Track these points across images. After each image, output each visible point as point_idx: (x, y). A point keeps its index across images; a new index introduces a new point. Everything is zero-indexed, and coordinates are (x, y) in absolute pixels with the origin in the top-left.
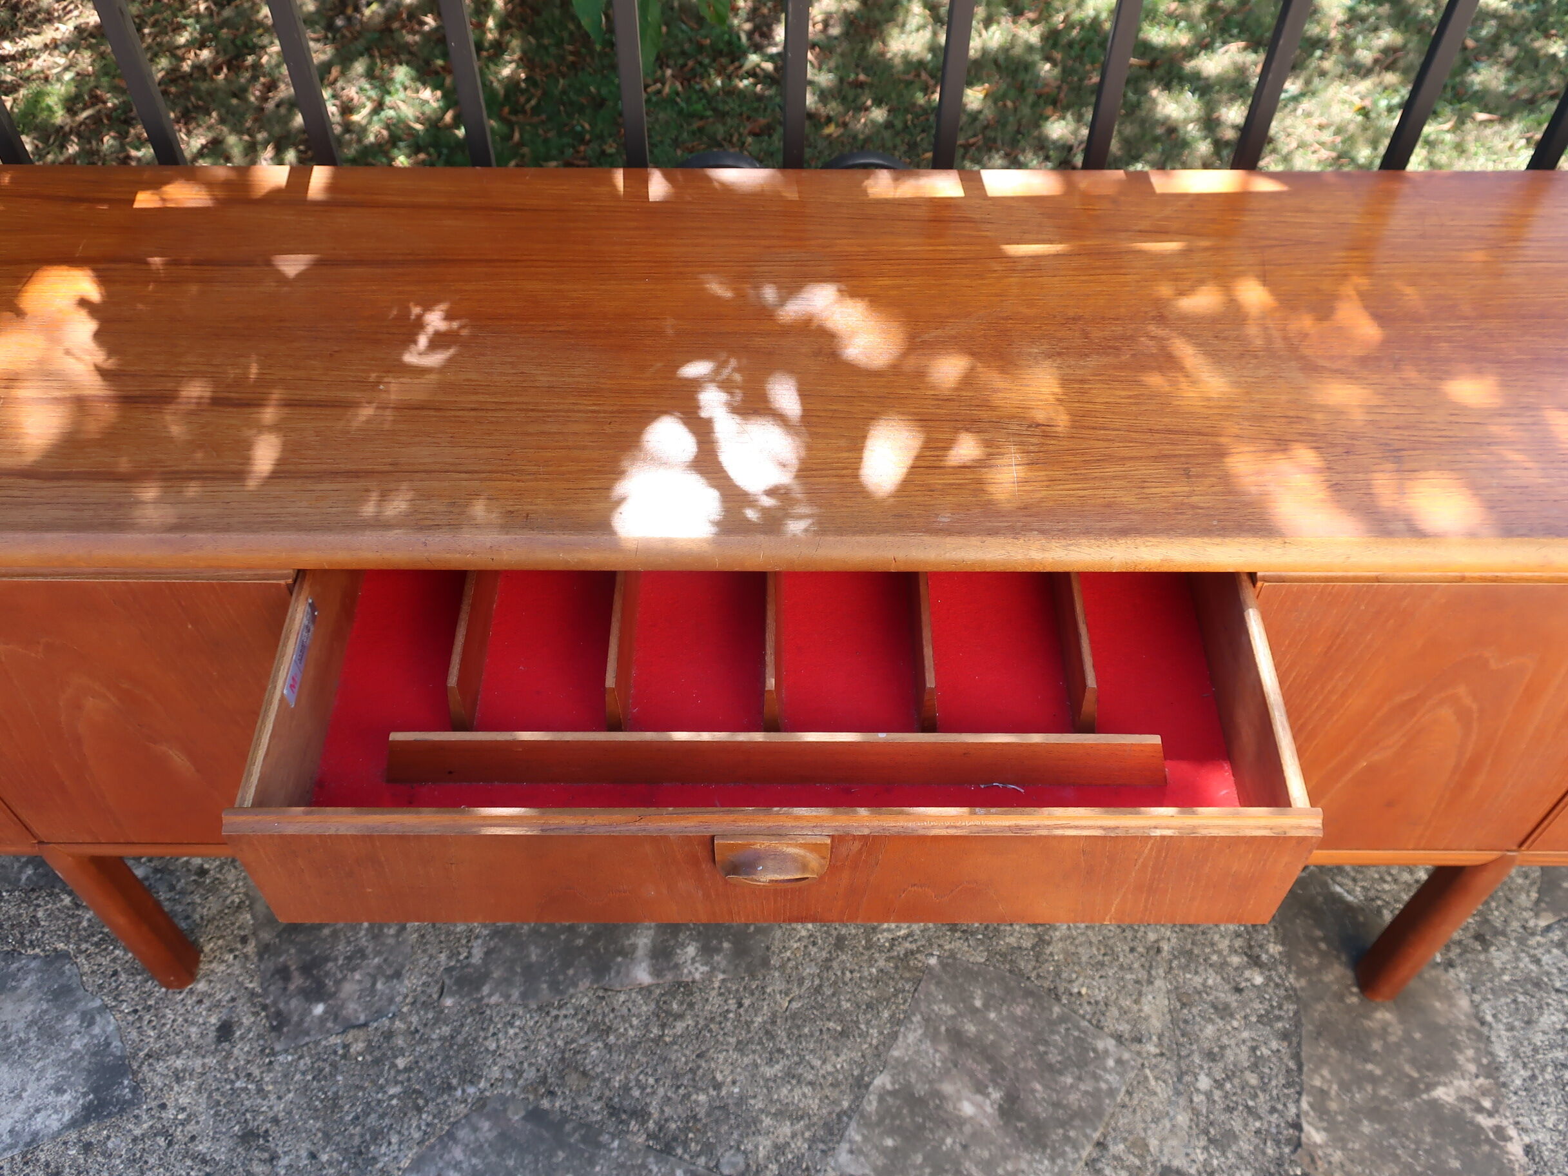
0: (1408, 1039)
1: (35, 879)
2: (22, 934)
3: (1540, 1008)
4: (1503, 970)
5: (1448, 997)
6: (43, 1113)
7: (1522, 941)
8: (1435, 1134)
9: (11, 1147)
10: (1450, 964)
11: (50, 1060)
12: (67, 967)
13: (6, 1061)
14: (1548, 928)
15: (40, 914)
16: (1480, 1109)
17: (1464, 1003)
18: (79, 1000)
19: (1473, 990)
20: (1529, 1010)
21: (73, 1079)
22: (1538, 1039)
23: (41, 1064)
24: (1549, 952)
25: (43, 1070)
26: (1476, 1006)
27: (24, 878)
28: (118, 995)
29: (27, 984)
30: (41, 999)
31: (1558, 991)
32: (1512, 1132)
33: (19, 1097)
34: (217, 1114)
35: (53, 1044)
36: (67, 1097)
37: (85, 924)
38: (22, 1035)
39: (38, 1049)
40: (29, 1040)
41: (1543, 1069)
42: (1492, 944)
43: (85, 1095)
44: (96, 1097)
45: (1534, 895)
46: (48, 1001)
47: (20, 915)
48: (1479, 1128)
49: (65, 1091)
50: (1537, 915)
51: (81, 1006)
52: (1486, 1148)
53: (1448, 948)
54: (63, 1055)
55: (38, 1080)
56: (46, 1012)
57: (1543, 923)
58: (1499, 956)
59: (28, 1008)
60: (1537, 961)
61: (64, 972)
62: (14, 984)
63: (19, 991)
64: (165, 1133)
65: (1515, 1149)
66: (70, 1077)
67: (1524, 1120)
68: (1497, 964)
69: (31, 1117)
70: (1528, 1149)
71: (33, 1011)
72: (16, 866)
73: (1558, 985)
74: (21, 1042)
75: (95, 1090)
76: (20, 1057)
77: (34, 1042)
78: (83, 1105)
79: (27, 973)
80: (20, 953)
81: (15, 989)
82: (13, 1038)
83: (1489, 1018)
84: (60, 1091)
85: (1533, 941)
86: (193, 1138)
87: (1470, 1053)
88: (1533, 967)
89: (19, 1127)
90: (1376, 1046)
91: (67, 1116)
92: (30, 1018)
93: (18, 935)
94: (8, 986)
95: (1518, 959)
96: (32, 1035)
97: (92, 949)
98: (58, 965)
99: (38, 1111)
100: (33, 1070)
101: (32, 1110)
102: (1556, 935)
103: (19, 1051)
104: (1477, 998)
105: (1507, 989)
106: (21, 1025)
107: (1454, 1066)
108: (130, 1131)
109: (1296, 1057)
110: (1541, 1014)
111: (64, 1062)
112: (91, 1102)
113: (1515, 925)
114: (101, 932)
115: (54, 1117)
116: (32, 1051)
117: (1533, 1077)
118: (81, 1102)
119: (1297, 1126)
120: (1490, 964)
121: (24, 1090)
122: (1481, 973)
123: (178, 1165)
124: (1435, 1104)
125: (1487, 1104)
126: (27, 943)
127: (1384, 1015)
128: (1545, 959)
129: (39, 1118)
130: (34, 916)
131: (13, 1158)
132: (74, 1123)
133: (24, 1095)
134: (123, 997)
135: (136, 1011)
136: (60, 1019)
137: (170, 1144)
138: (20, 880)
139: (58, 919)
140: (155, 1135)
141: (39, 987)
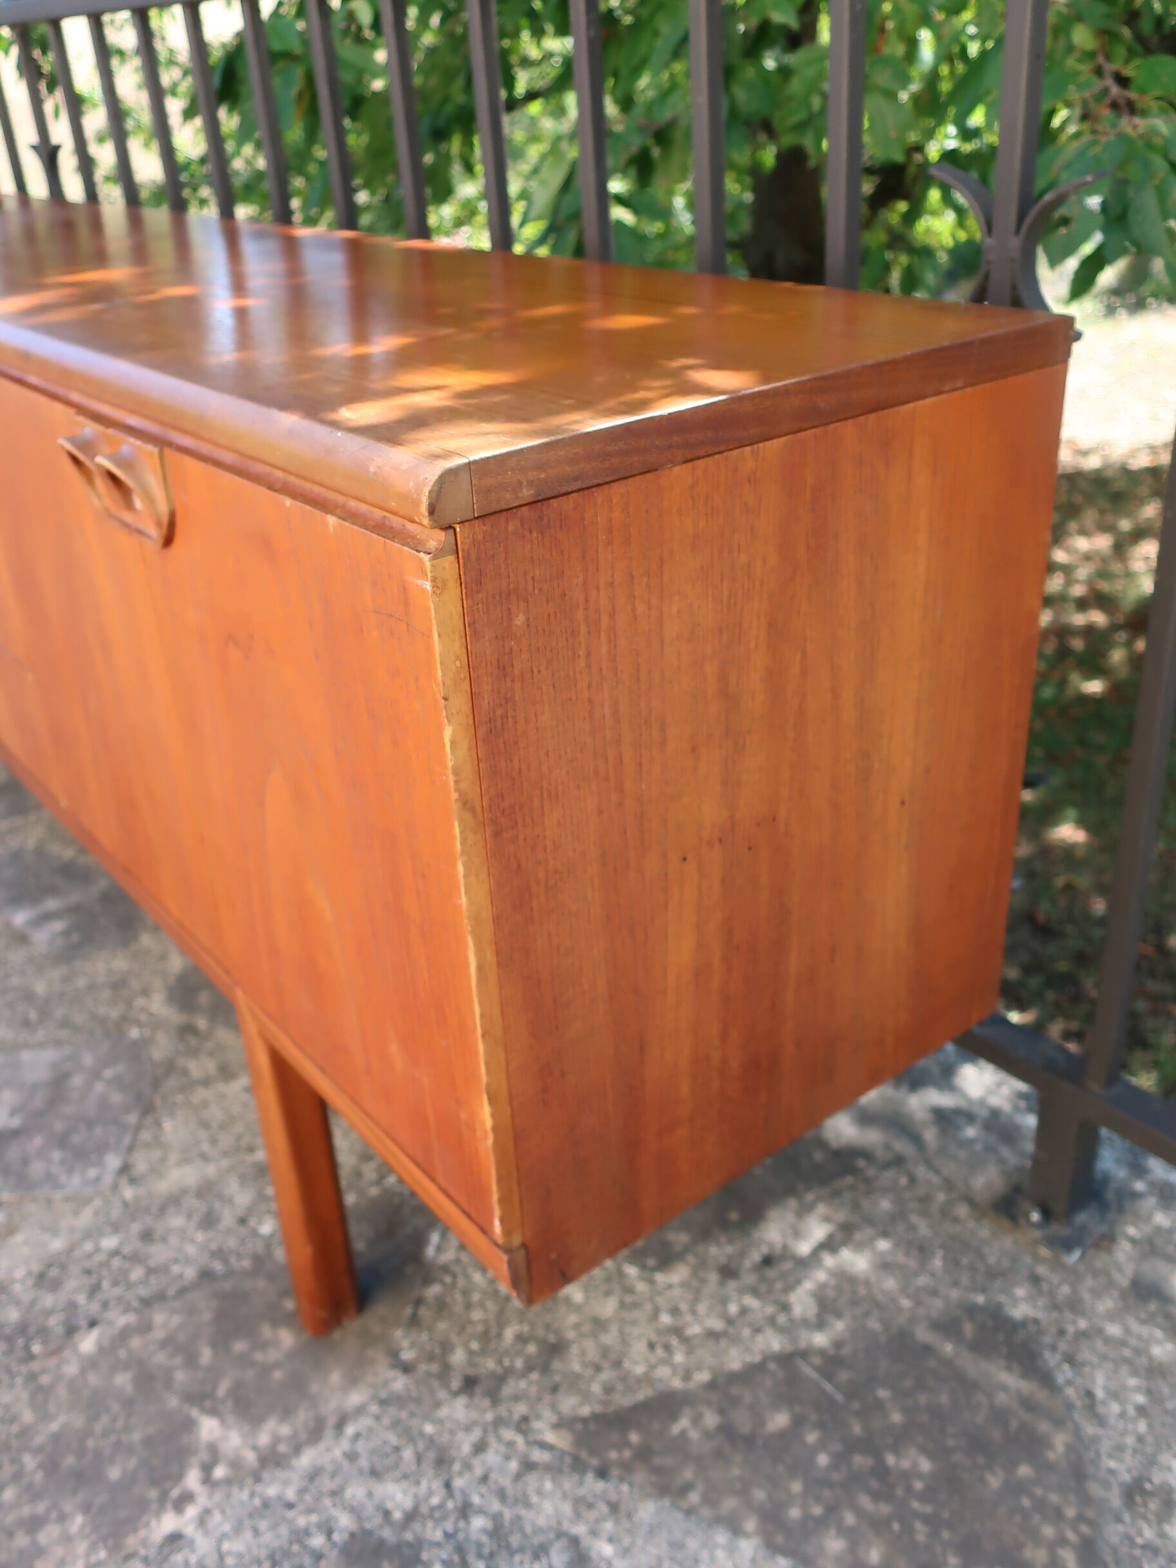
0: (266, 1370)
3: (406, 1477)
4: (440, 1422)
5: (352, 1381)
7: (498, 1422)
8: (148, 1442)
10: (407, 1368)
14: (544, 1446)
16: (207, 1469)
17: (356, 1398)
19: (383, 1403)
20: (396, 1465)
22: (355, 1492)
24: (507, 1458)
26: (360, 1410)
31: (448, 1485)
32: (191, 1511)
41: (309, 1511)
42: (471, 1395)
45: (586, 1411)
48: (179, 1477)
50: (558, 1426)
52: (153, 1494)
53: (431, 1358)
57: (550, 1437)
58: (457, 1409)
60: (480, 1448)
65: (168, 1523)
67: (217, 1517)
68: (443, 1412)
70: (175, 1539)
73: (458, 1483)
83: (350, 1430)
85: (508, 1434)
87: (285, 1430)
88: (466, 1448)
90: (240, 1346)
95: (468, 1429)
102: (538, 1456)
104: (374, 1408)
105: (410, 1436)
107: (256, 1421)
109: (182, 1291)
110: (397, 1481)
113: (521, 1409)
117: (290, 1506)
119: (93, 1324)
120: (438, 1404)
122: (418, 1401)
124: (189, 1425)
125: (219, 1472)
127: (287, 1338)
128: (492, 1457)
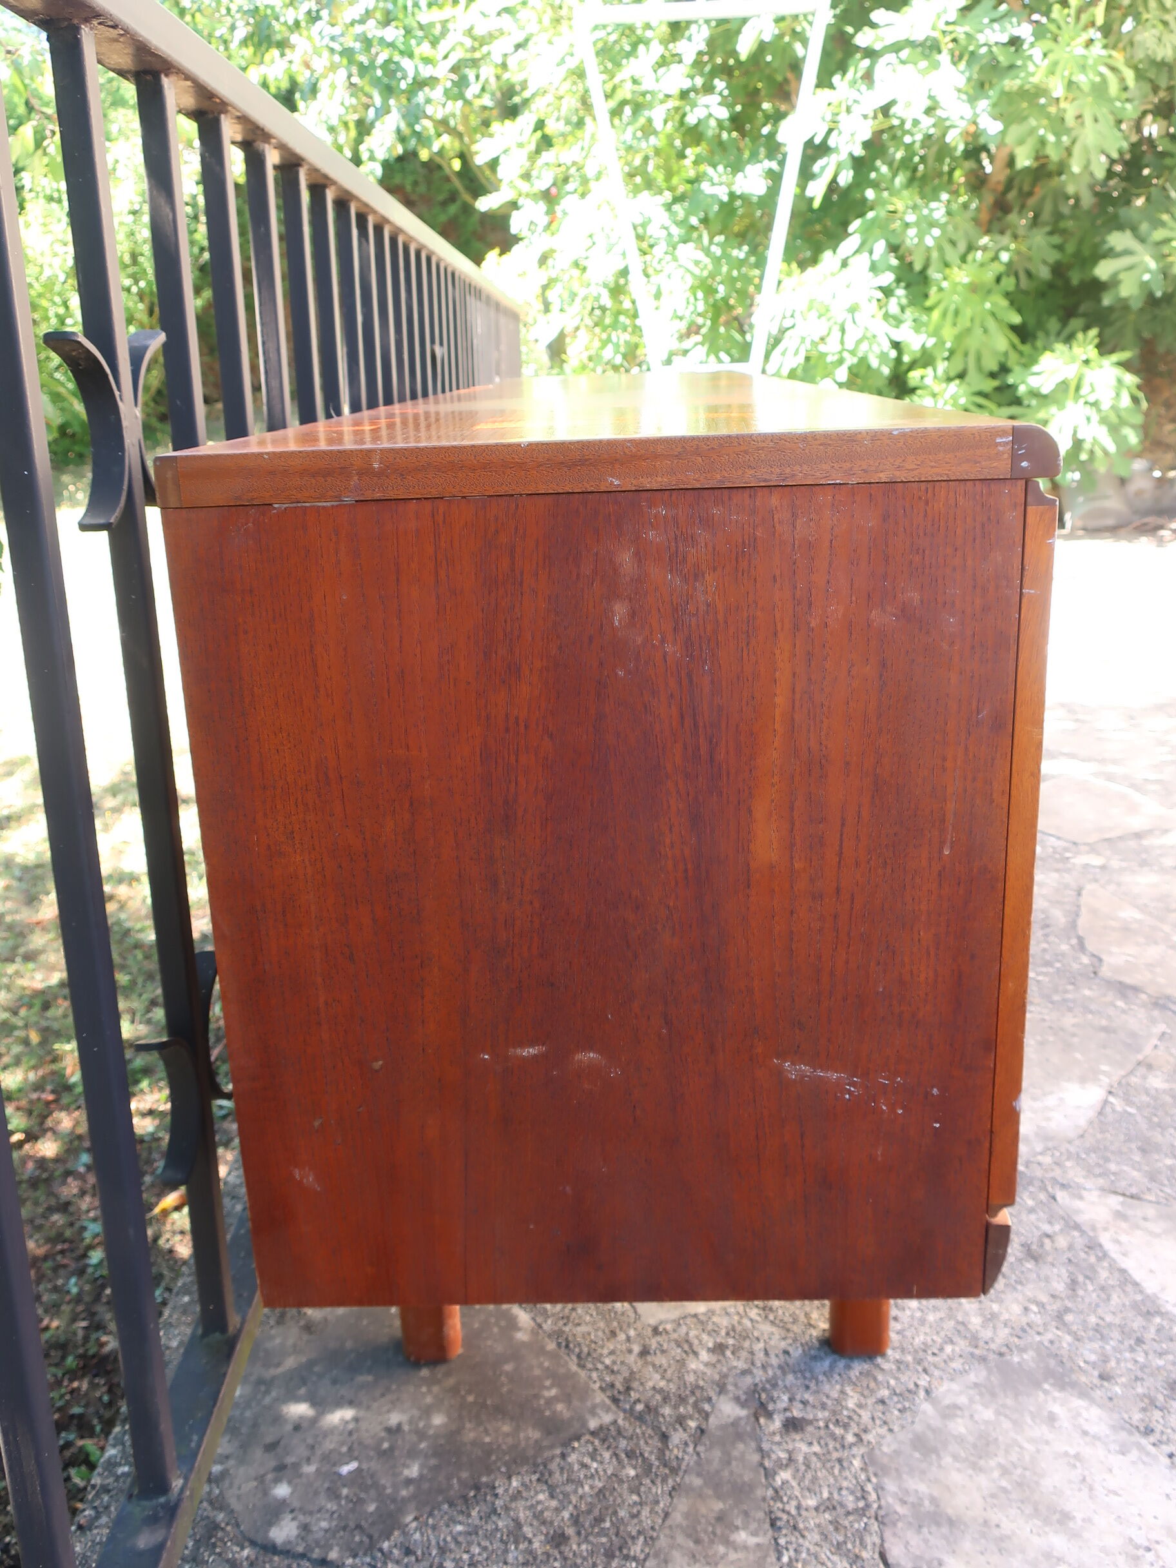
1: (754, 1526)
2: (848, 1513)
6: (1086, 1427)
9: (1141, 1448)
11: (1019, 1438)
12: (885, 1449)
13: (1037, 1483)
15: (812, 1502)
18: (929, 1427)
21: (1032, 1409)
23: (1026, 1445)
25: (1032, 1440)
27: (752, 1541)
28: (909, 1391)
29: (923, 1488)
30: (940, 1466)
33: (1077, 1456)
34: (1021, 1283)
35: (996, 1440)
36: (1056, 1409)
37: (816, 1448)
38: (996, 1474)
39: (1007, 1452)
40: (1000, 1465)
43: (1046, 1392)
44: (1046, 1380)
46: (939, 1457)
47: (819, 1526)
49: (1050, 1412)
51: (936, 1422)
54: (1006, 1425)
55: (1047, 1443)
56: (956, 1458)
59: (956, 1477)
61: (895, 1451)
62: (927, 1503)
63: (936, 1494)
64: (1059, 1316)
66: (1031, 1412)
69: (1096, 1438)
71: (959, 1470)
72: (733, 1556)
74: (1005, 1471)
75: (1037, 1385)
76: (1025, 1469)
77: (1001, 1460)
78: (1060, 1391)
79: (907, 1492)
80: (880, 1507)
81: (934, 1500)
82: (1004, 1483)
84: (1052, 1418)
86: (1053, 1296)
89: (1114, 1447)
91: (1078, 1403)
92: (970, 1472)
93: (851, 1518)
94: (932, 1508)
96: (992, 1463)
97: (854, 1428)
98: (885, 1460)
99: (1085, 1433)
100: (1038, 1451)
101: (1088, 1439)
103: (1019, 1471)
106: (982, 1480)
108: (1069, 1345)
111: (1015, 1423)
112: (1053, 1385)
114: (827, 1426)
115: (1085, 1414)
116: (1014, 1457)
118: (1057, 1394)
121: (1066, 1454)
123: (1087, 1300)
126: (861, 1504)
129: (1093, 1429)
130: (817, 1509)
131: (1154, 1445)
132: (1084, 1394)
133: (1072, 1452)
134: (912, 1386)
135: (925, 1371)
136: (960, 1440)
137: (1067, 1310)
138: (758, 1545)
139: (815, 1479)
140: (1065, 1324)
141: (923, 1472)
